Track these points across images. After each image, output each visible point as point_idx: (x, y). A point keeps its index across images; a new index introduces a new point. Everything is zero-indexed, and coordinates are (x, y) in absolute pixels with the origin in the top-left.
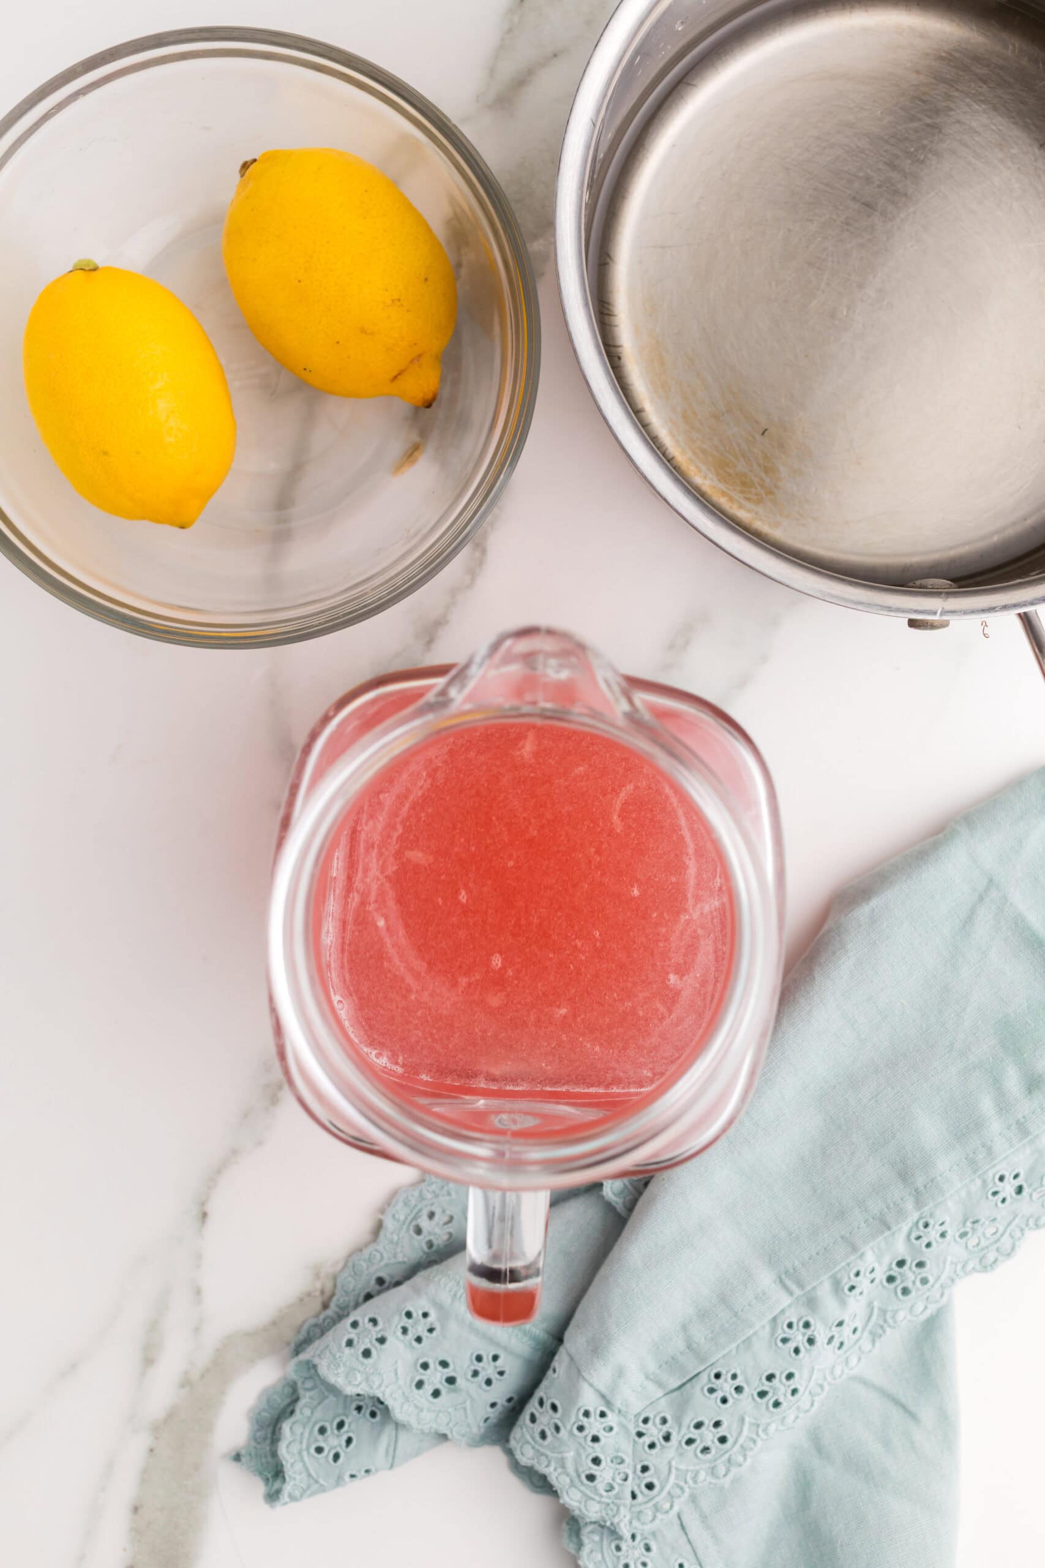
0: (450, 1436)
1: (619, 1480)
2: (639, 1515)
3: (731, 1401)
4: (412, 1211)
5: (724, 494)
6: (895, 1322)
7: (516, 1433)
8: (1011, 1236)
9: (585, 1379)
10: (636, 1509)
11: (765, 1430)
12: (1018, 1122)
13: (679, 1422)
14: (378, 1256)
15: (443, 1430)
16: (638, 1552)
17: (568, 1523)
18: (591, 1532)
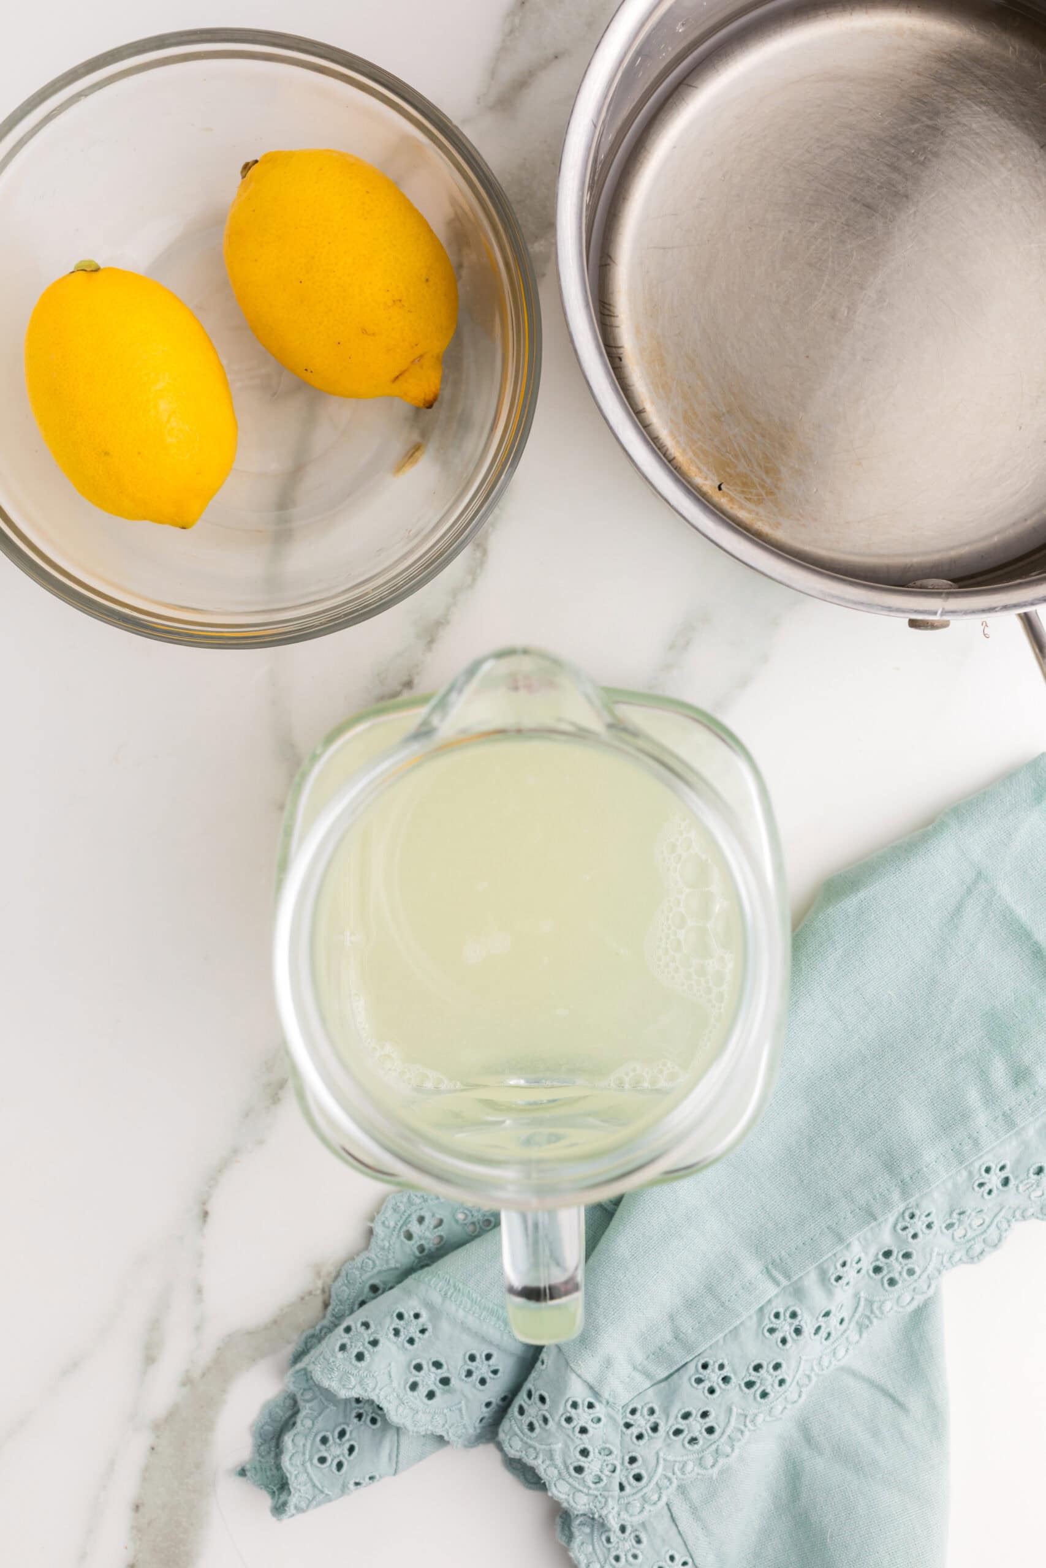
0: (447, 1438)
1: (607, 1471)
2: (627, 1506)
3: (718, 1391)
4: (401, 1217)
6: (882, 1313)
7: (505, 1427)
8: (998, 1227)
9: (573, 1371)
10: (624, 1501)
11: (753, 1421)
12: (1004, 1114)
13: (667, 1413)
14: (370, 1262)
15: (440, 1432)
16: (629, 1544)
17: (561, 1517)
18: (582, 1524)
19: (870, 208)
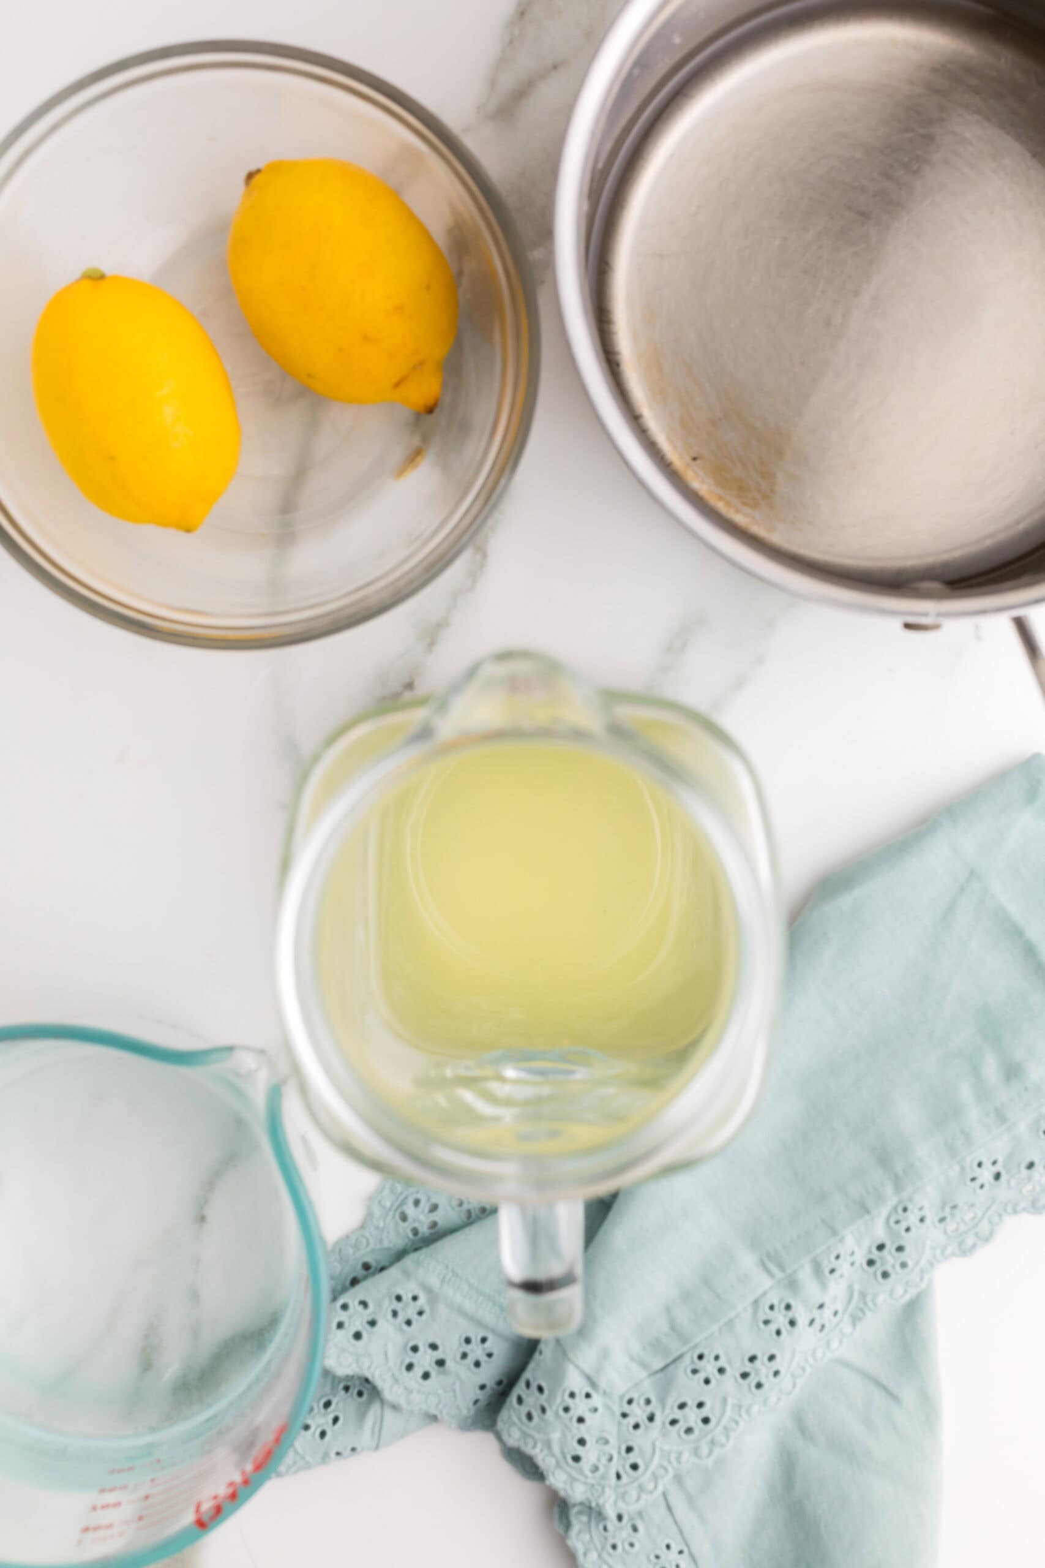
0: (439, 1417)
1: (604, 1460)
2: (623, 1496)
3: (713, 1383)
4: (398, 1198)
5: (721, 498)
6: (875, 1304)
7: (504, 1414)
8: (990, 1222)
9: (569, 1360)
10: (621, 1490)
11: (748, 1412)
12: (996, 1110)
13: (662, 1402)
14: (364, 1241)
15: (433, 1411)
16: (626, 1532)
17: (559, 1506)
18: (580, 1513)
19: (864, 215)
